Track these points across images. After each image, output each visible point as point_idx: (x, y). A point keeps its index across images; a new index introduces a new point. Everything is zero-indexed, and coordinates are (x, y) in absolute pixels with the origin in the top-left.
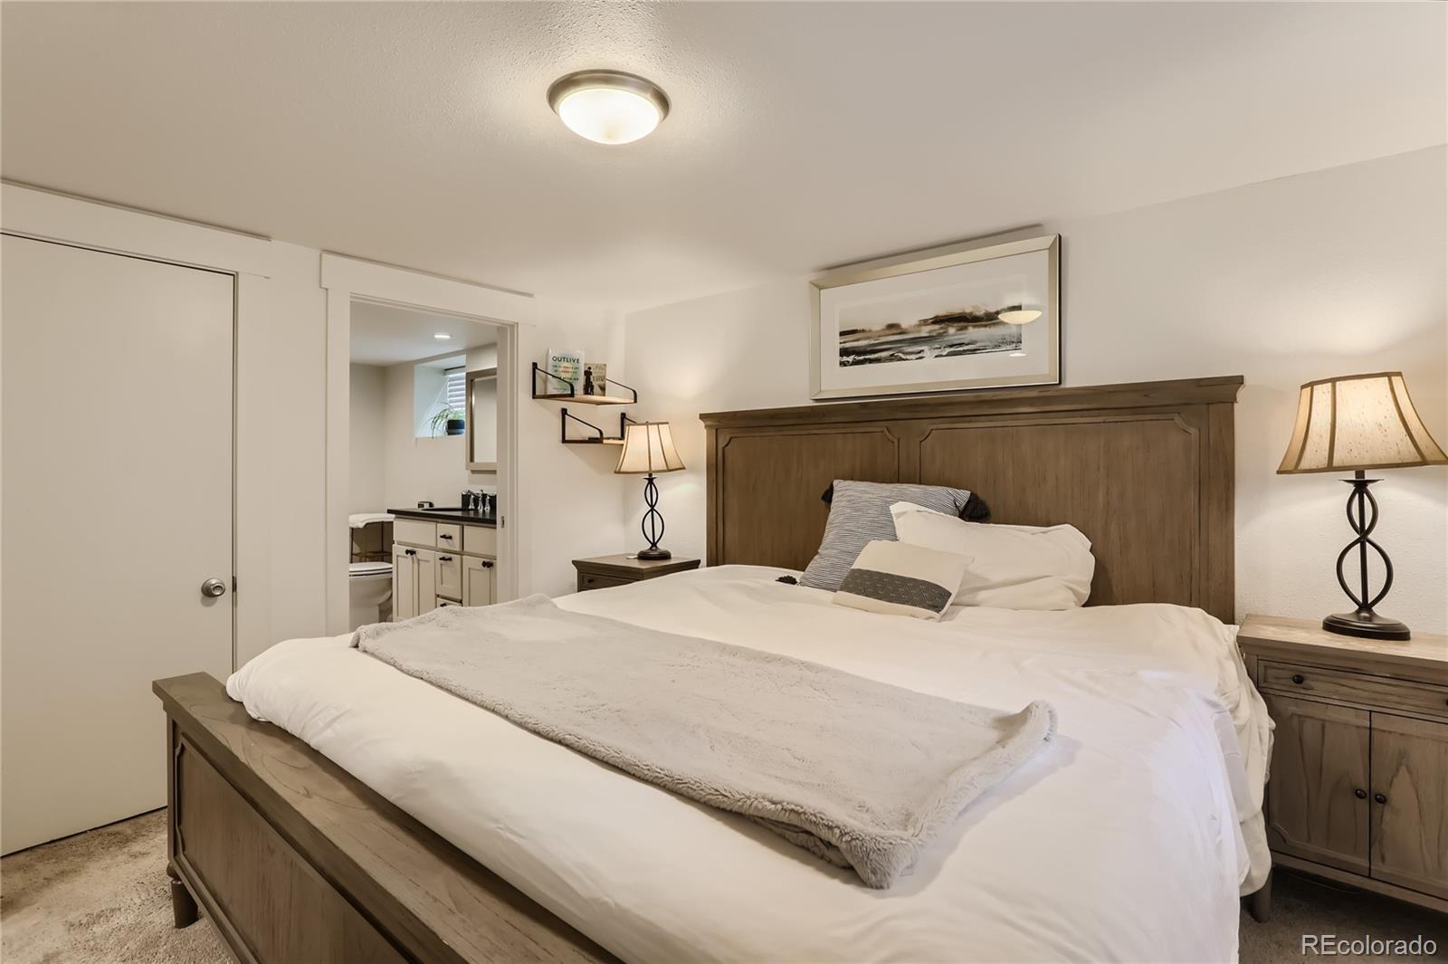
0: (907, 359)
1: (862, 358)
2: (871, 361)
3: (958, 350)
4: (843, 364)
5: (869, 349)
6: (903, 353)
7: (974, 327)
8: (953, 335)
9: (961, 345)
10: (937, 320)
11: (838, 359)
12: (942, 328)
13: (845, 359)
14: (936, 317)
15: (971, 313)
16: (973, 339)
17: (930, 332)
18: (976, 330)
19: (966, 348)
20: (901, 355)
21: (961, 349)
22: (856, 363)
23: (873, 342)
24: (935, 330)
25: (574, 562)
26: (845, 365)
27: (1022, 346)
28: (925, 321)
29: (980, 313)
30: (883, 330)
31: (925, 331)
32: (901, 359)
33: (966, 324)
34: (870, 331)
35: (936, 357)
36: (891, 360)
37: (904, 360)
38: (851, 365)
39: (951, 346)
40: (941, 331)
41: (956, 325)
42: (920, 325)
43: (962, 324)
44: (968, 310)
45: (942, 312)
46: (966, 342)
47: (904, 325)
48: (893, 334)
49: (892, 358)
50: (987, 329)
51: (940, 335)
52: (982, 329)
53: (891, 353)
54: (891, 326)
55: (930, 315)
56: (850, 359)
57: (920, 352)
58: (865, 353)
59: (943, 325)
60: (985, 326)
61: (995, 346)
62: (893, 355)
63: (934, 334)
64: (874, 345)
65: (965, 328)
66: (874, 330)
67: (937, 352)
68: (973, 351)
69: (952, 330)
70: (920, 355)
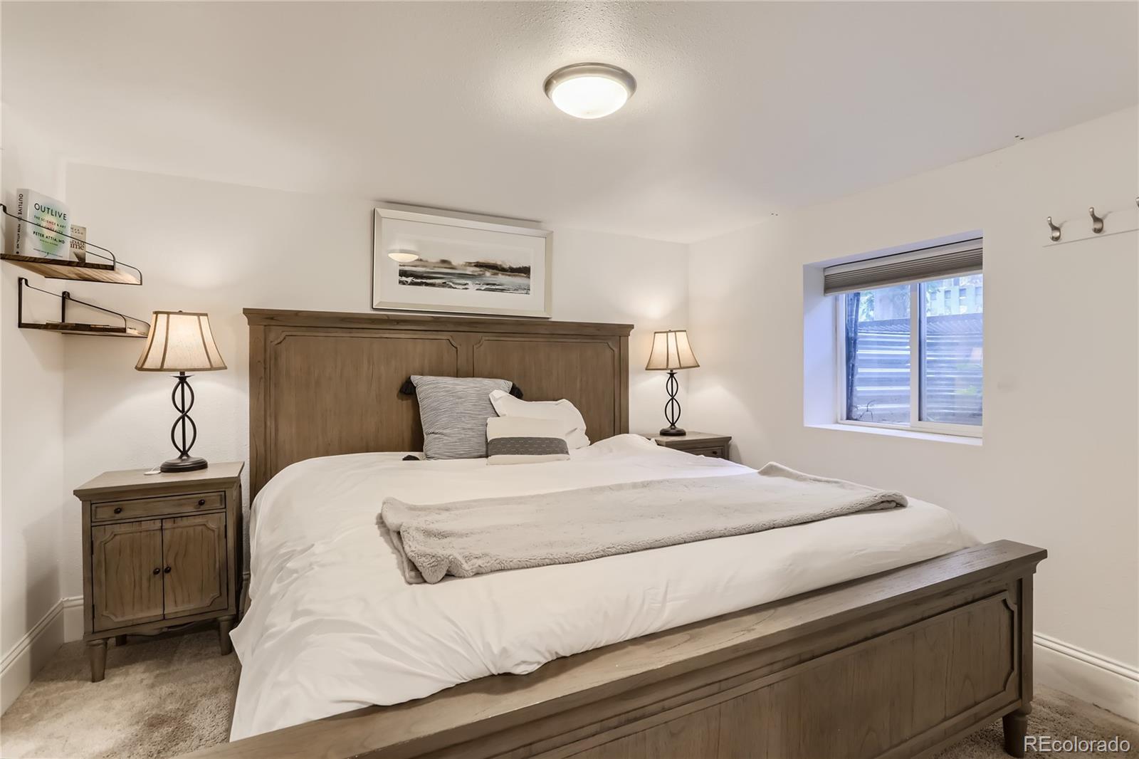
0: (455, 288)
1: (419, 281)
2: (427, 284)
3: (492, 287)
4: (401, 282)
5: (425, 275)
6: (453, 283)
7: (503, 274)
8: (488, 277)
9: (494, 284)
10: (478, 265)
11: (398, 278)
12: (481, 271)
13: (404, 279)
14: (477, 262)
15: (500, 265)
16: (502, 282)
17: (473, 271)
18: (503, 277)
19: (497, 287)
20: (451, 284)
21: (494, 287)
22: (413, 284)
23: (428, 270)
24: (476, 271)
25: (77, 493)
26: (404, 284)
27: (530, 292)
28: (470, 263)
29: (506, 266)
30: (437, 263)
31: (469, 271)
32: (451, 287)
33: (498, 272)
34: (427, 261)
35: (477, 290)
36: (443, 287)
37: (453, 288)
38: (409, 284)
39: (488, 284)
40: (481, 273)
41: (490, 270)
42: (465, 265)
43: (495, 271)
44: (499, 263)
45: (481, 260)
46: (497, 284)
47: (454, 263)
48: (445, 268)
49: (444, 285)
50: (510, 277)
51: (480, 275)
52: (507, 277)
53: (444, 281)
54: (444, 262)
55: (474, 260)
56: (409, 280)
57: (465, 285)
58: (422, 277)
59: (482, 269)
60: (509, 275)
61: (515, 290)
62: (445, 283)
63: (476, 274)
64: (429, 272)
65: (497, 274)
66: (429, 260)
67: (478, 287)
68: (502, 290)
69: (488, 274)
70: (466, 286)
